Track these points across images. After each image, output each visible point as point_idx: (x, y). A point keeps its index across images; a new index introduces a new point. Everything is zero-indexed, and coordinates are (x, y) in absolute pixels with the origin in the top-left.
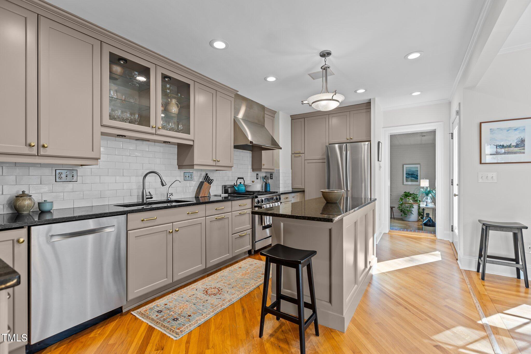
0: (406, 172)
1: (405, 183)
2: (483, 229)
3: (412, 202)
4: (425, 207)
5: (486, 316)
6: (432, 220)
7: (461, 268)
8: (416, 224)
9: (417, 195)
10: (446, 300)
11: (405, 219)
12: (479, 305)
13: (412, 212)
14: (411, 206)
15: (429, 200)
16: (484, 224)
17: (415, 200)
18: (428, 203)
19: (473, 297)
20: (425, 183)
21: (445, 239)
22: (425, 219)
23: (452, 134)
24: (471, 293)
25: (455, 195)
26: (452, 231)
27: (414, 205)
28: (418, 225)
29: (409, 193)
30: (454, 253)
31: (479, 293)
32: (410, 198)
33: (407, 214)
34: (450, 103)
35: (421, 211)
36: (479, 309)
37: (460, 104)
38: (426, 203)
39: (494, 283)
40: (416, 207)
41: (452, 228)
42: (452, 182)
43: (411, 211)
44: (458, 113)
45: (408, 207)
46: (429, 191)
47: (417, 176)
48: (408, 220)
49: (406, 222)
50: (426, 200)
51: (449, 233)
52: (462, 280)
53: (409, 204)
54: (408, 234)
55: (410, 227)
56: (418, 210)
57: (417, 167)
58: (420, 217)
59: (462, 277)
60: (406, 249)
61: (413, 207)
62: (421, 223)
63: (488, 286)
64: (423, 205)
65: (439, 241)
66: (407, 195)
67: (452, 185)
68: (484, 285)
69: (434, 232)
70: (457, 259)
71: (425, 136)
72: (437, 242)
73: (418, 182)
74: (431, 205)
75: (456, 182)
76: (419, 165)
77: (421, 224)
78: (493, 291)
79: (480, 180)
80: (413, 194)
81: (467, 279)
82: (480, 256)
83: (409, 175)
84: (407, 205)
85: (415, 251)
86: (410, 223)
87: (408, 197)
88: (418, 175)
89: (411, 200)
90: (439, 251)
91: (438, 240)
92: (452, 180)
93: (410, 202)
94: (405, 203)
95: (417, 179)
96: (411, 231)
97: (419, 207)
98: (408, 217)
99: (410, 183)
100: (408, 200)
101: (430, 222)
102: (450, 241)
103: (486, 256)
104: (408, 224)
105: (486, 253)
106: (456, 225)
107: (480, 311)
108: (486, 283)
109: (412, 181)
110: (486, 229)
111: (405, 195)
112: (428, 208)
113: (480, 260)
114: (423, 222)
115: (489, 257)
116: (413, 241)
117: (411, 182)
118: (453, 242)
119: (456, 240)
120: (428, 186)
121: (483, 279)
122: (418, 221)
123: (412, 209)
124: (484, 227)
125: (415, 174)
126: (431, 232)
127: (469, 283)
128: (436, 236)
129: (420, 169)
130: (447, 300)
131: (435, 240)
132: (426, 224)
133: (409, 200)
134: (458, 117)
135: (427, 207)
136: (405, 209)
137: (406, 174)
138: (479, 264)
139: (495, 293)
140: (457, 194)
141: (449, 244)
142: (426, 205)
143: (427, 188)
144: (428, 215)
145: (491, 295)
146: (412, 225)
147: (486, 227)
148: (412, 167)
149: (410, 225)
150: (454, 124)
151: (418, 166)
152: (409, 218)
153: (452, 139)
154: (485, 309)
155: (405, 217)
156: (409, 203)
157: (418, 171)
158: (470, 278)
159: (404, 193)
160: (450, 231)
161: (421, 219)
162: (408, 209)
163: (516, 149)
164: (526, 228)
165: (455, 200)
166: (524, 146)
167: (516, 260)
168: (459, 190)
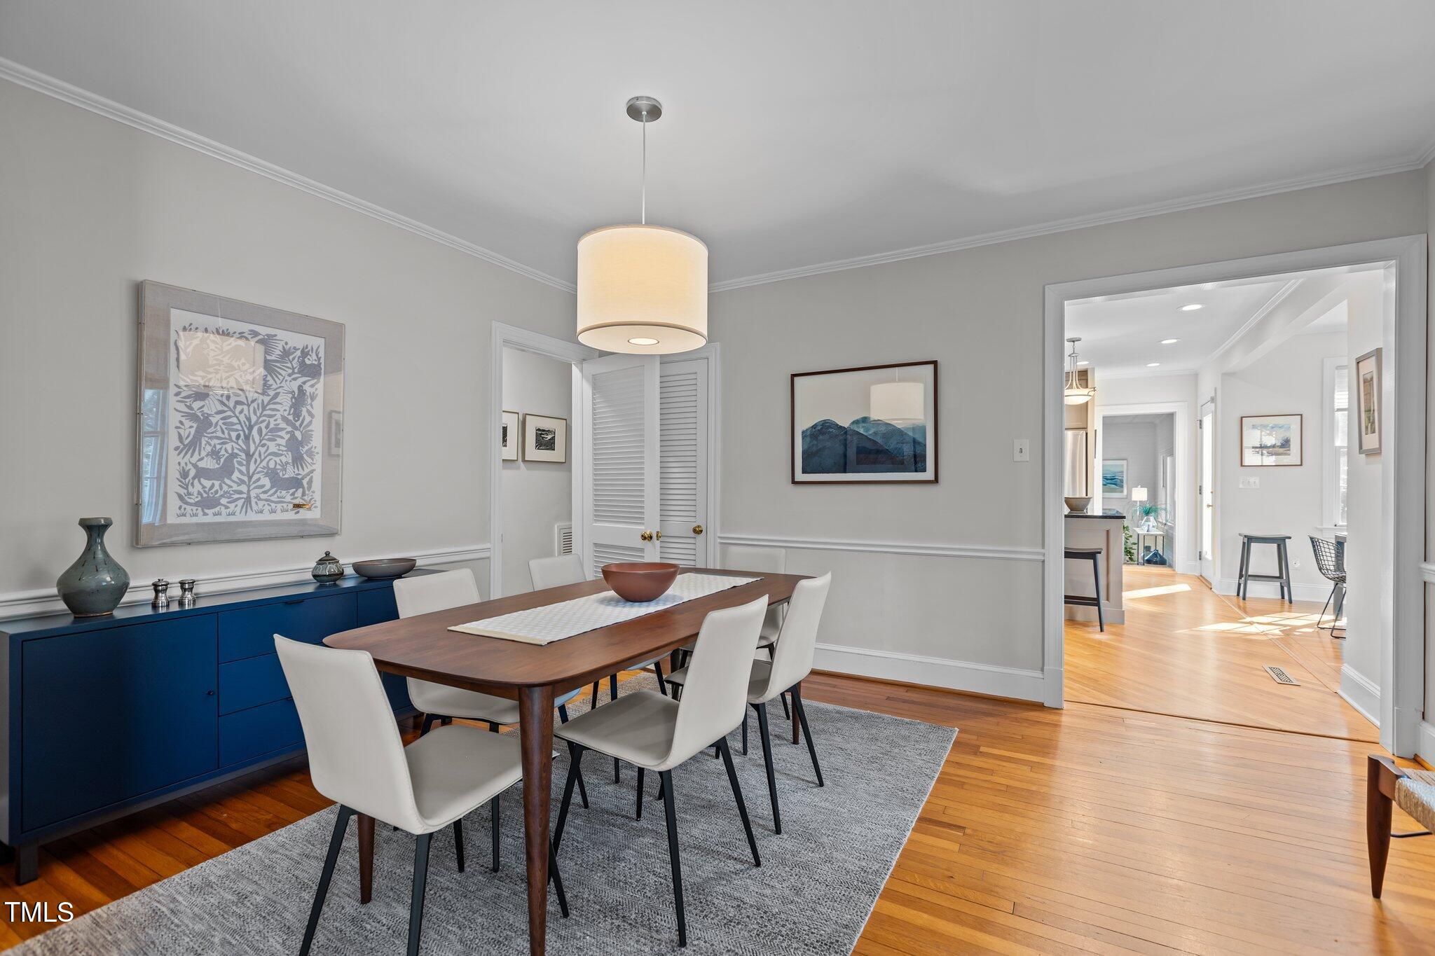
2: (1244, 543)
6: (1159, 554)
7: (1217, 594)
16: (1245, 536)
18: (1151, 527)
20: (1138, 494)
21: (1189, 572)
25: (1209, 506)
34: (1196, 375)
37: (1216, 389)
41: (1200, 556)
42: (1200, 489)
44: (1213, 399)
46: (1151, 508)
47: (1121, 481)
50: (1148, 523)
51: (1195, 562)
57: (1121, 466)
65: (1180, 575)
67: (1200, 491)
70: (1211, 588)
72: (1176, 575)
73: (1125, 492)
74: (1158, 531)
75: (1207, 488)
76: (1125, 461)
79: (1241, 486)
82: (1241, 576)
92: (1201, 486)
95: (1123, 486)
101: (1156, 557)
102: (1197, 574)
103: (1248, 576)
105: (1247, 572)
106: (1207, 546)
109: (1112, 491)
110: (1248, 541)
112: (1153, 535)
115: (1251, 576)
118: (1201, 575)
119: (1208, 569)
120: (1147, 499)
121: (1243, 602)
124: (1246, 540)
125: (1117, 477)
128: (1174, 570)
129: (1127, 469)
131: (1174, 573)
132: (1150, 562)
134: (1213, 404)
135: (1151, 533)
138: (1239, 585)
140: (1211, 504)
141: (1196, 578)
147: (1248, 539)
148: (1114, 466)
150: (1203, 410)
151: (1124, 463)
153: (1201, 428)
157: (1122, 472)
160: (1196, 559)
163: (1281, 450)
164: (1290, 538)
165: (1207, 514)
166: (1289, 446)
167: (1280, 577)
168: (1214, 499)
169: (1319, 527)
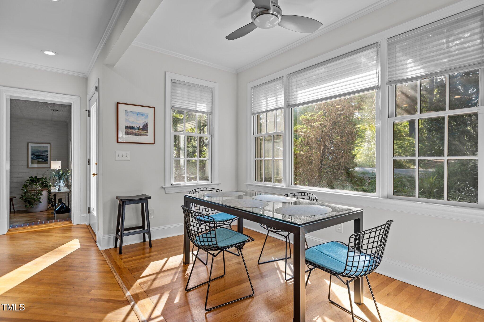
0: (32, 152)
1: (31, 166)
2: (120, 205)
3: (40, 188)
4: (57, 191)
5: (129, 289)
6: (66, 206)
7: (101, 249)
8: (46, 213)
9: (47, 179)
10: (90, 293)
11: (32, 210)
12: (121, 281)
13: (41, 200)
14: (39, 193)
15: (62, 184)
16: (121, 200)
17: (45, 186)
18: (61, 187)
19: (115, 275)
20: (56, 165)
21: (81, 224)
22: (57, 205)
23: (89, 111)
24: (113, 272)
25: (94, 175)
26: (89, 213)
27: (42, 192)
28: (48, 214)
29: (36, 177)
30: (92, 236)
31: (119, 268)
32: (38, 183)
33: (34, 203)
34: (86, 79)
35: (51, 197)
36: (122, 285)
37: (98, 79)
38: (58, 188)
39: (129, 253)
40: (45, 193)
41: (89, 210)
42: (89, 162)
43: (39, 199)
44: (97, 88)
45: (34, 195)
46: (62, 174)
47: (46, 157)
48: (35, 211)
49: (33, 213)
50: (59, 184)
51: (85, 216)
52: (103, 262)
53: (36, 192)
54: (37, 228)
55: (38, 218)
56: (48, 197)
57: (47, 147)
58: (51, 204)
59: (102, 258)
60: (35, 248)
61: (42, 195)
62: (51, 211)
63: (125, 258)
64: (54, 190)
65: (75, 228)
66: (33, 180)
67: (89, 164)
68: (122, 259)
69: (70, 218)
70: (96, 242)
71: (57, 111)
72: (73, 228)
73: (48, 164)
74: (64, 189)
75: (93, 161)
77: (51, 213)
78: (129, 261)
79: (117, 159)
80: (42, 178)
81: (108, 258)
82: (118, 231)
83: (37, 156)
84: (33, 193)
85: (49, 247)
86: (38, 214)
87: (35, 183)
88: (48, 156)
89: (39, 186)
90: (77, 238)
91: (74, 226)
92: (89, 160)
93: (38, 189)
94: (31, 191)
95: (47, 160)
96: (41, 223)
97: (50, 193)
98: (34, 207)
99: (36, 166)
100: (34, 186)
101: (64, 208)
102: (87, 224)
103: (123, 230)
104: (35, 216)
105: (123, 227)
106: (93, 205)
107: (123, 287)
108: (123, 257)
109: (39, 163)
110: (123, 204)
111: (31, 180)
112: (61, 193)
113: (117, 235)
114: (56, 209)
115: (126, 230)
116: (44, 235)
117: (37, 164)
118: (90, 225)
119: (94, 222)
120: (60, 168)
121: (120, 253)
122: (48, 209)
123: (41, 197)
124: (121, 203)
125: (44, 154)
126: (65, 220)
127: (110, 263)
128: (71, 222)
129: (50, 150)
130: (92, 292)
131: (71, 227)
132: (58, 212)
133: (36, 186)
134: (97, 93)
135: (60, 191)
136: (30, 198)
137: (32, 154)
138: (117, 240)
139: (131, 263)
140: (95, 173)
141: (86, 228)
142: (59, 190)
143: (59, 170)
144: (60, 200)
145: (129, 266)
146: (41, 216)
147: (123, 202)
148: (40, 147)
149: (38, 216)
150: (91, 101)
151: (48, 145)
152: (36, 208)
153: (89, 116)
154: (127, 283)
155: (31, 207)
156: (36, 190)
157: (47, 151)
158: (109, 256)
159: (30, 178)
160: (87, 213)
161: (52, 207)
162: (35, 197)
163: (143, 132)
164: (150, 197)
165: (93, 179)
166: (147, 130)
167: (143, 227)
168: (98, 169)
169: (164, 186)
